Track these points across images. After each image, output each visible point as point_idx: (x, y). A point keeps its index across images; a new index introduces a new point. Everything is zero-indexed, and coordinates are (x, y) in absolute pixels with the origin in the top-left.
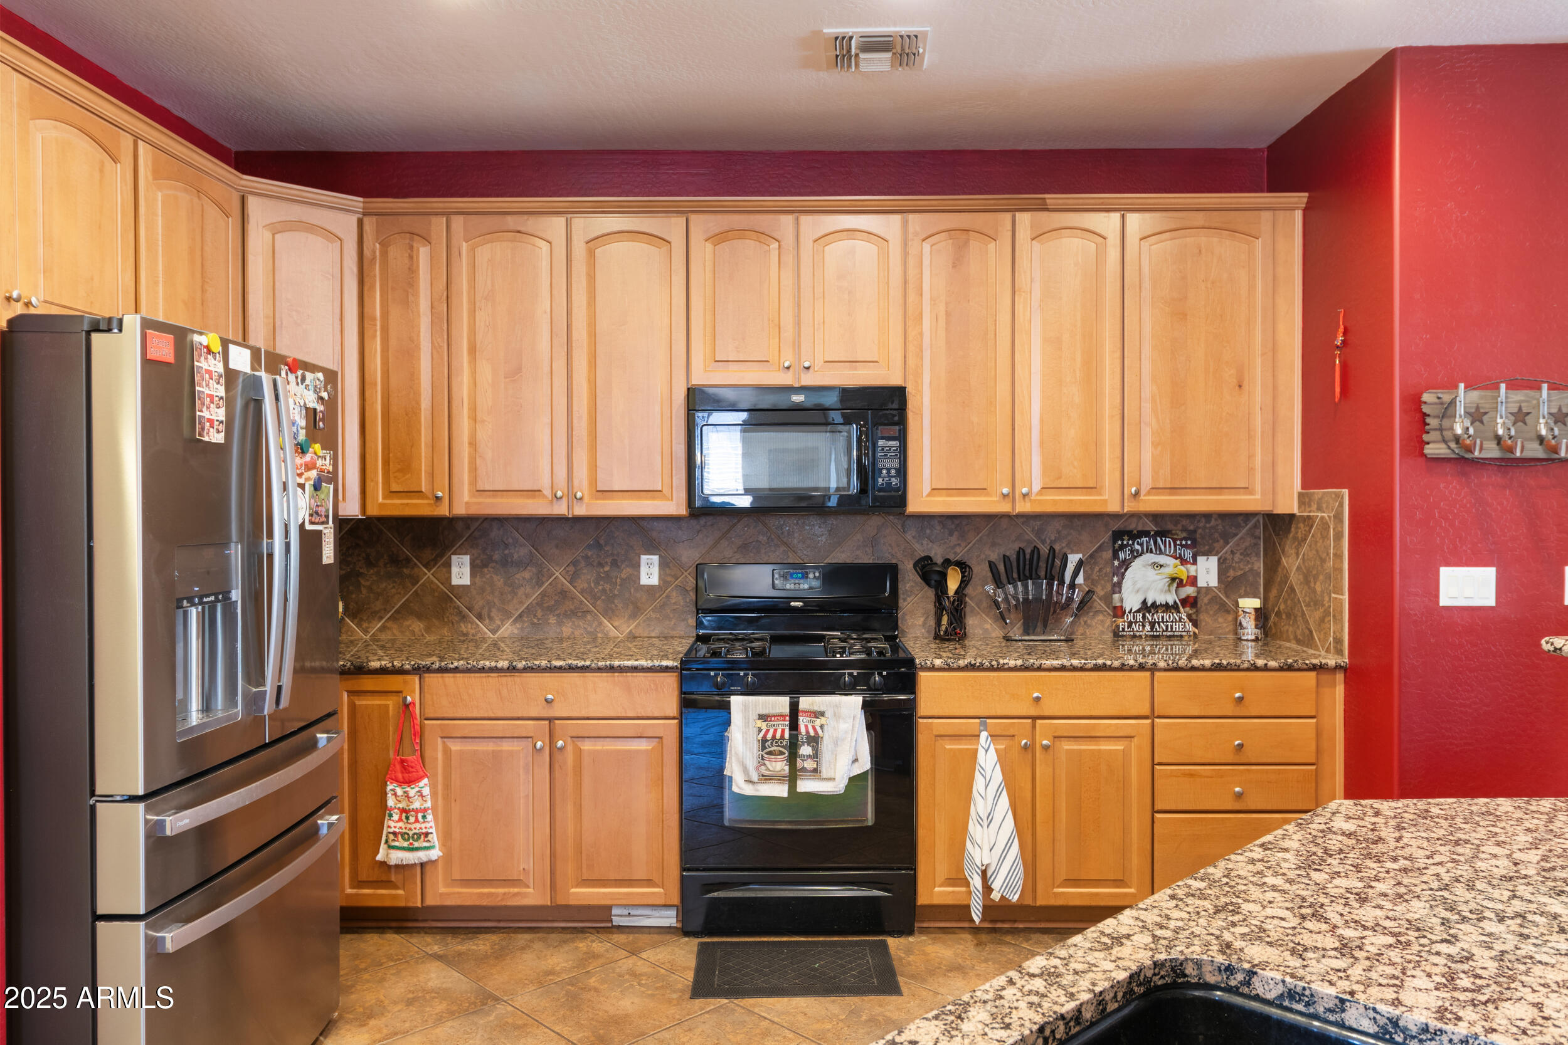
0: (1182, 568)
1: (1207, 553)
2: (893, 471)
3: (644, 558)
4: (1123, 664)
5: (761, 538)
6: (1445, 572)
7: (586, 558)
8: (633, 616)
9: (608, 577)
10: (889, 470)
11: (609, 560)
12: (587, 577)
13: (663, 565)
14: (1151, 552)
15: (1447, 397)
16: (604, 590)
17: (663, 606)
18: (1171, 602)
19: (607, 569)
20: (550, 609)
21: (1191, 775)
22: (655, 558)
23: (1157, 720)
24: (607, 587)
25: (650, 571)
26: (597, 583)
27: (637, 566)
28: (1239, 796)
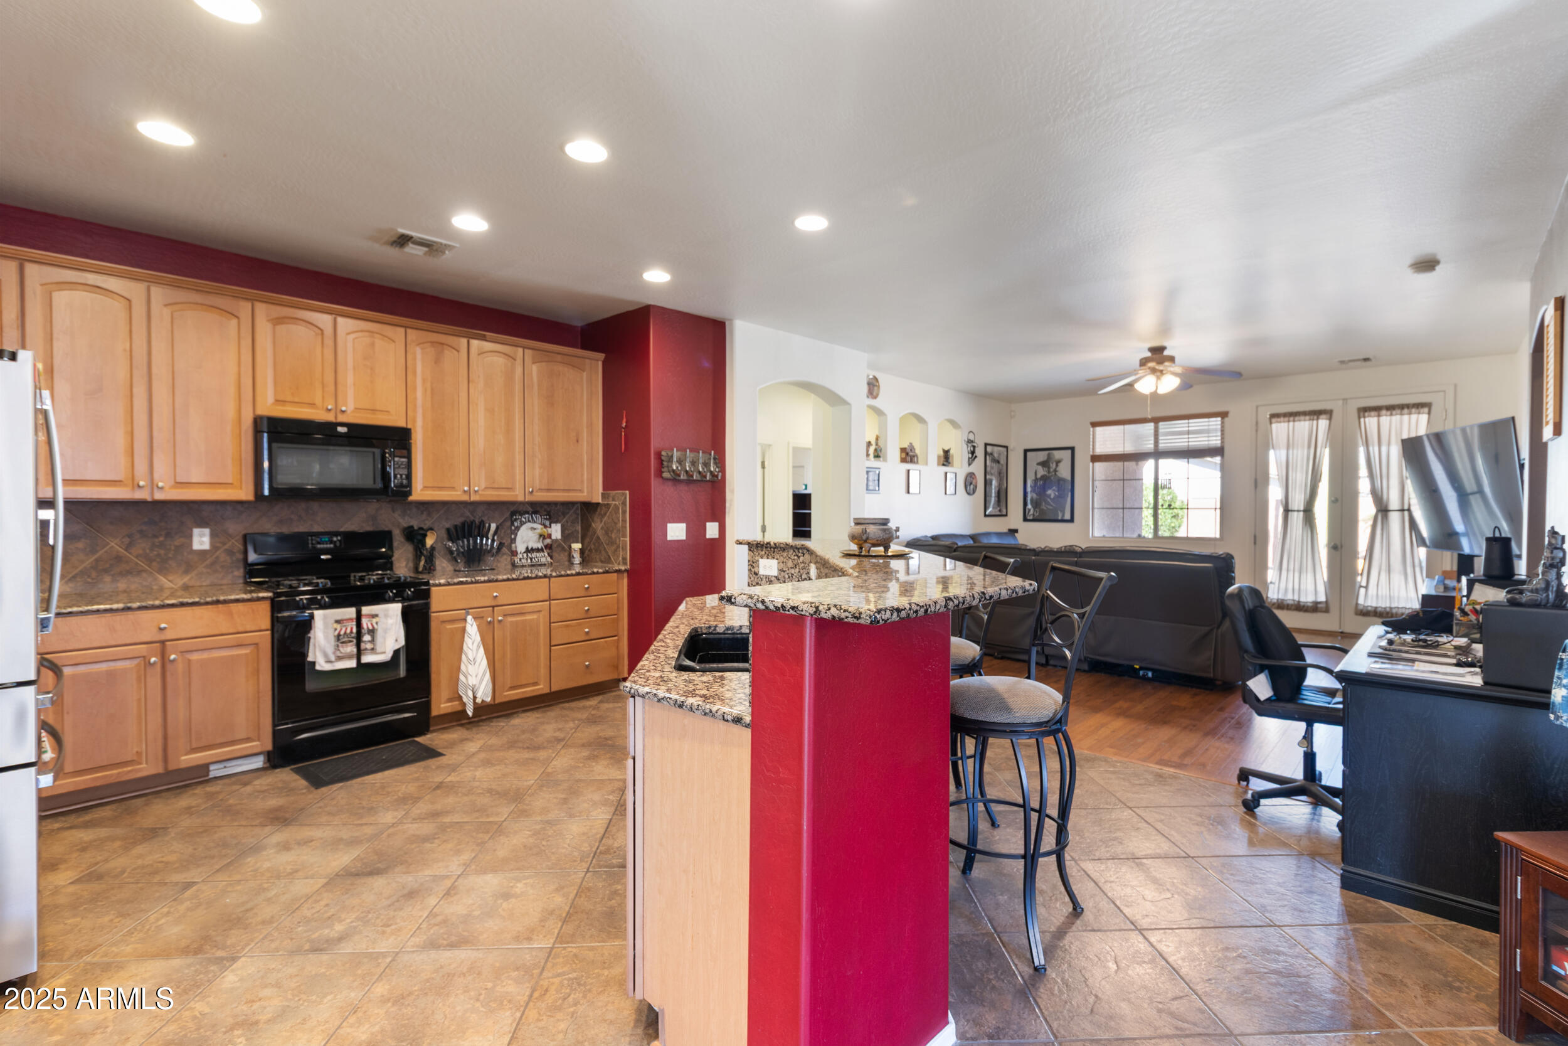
0: (545, 530)
1: (556, 522)
2: (404, 476)
3: (196, 531)
4: (537, 576)
5: (293, 516)
6: (670, 526)
7: (141, 532)
8: (186, 572)
9: (161, 545)
10: (401, 475)
11: (163, 533)
12: (142, 546)
13: (213, 536)
14: (530, 522)
15: (670, 454)
16: (159, 555)
17: (213, 564)
18: (540, 547)
19: (161, 539)
20: (106, 571)
21: (567, 626)
22: (207, 531)
23: (552, 602)
24: (162, 552)
25: (201, 540)
26: (152, 550)
27: (190, 536)
28: (587, 633)
